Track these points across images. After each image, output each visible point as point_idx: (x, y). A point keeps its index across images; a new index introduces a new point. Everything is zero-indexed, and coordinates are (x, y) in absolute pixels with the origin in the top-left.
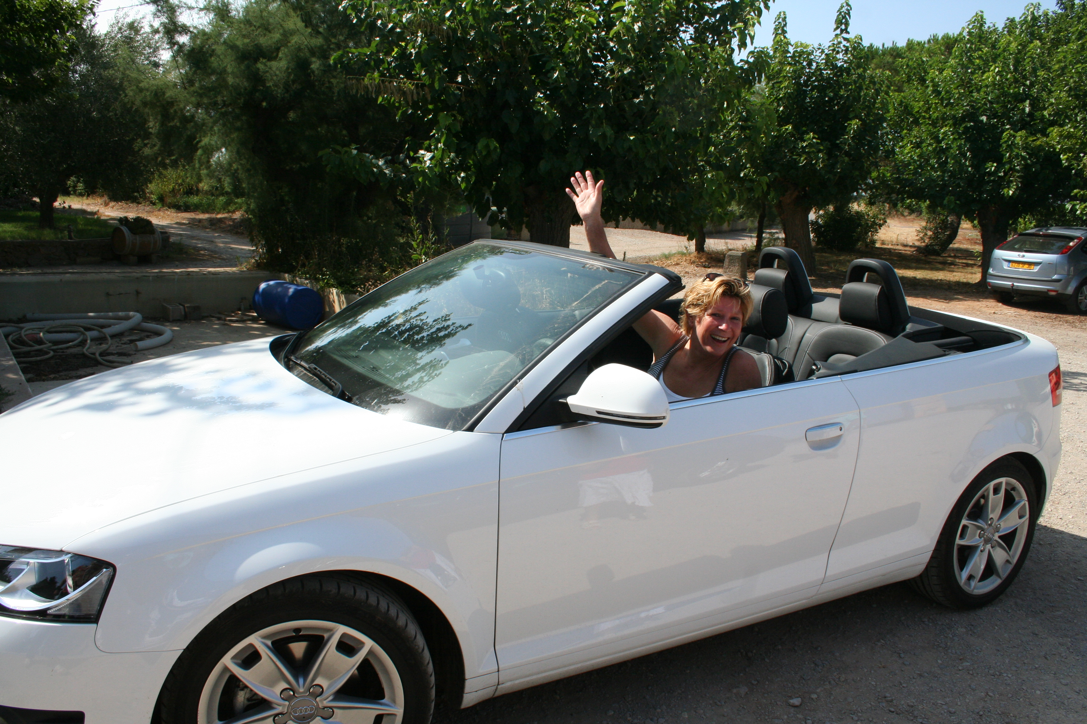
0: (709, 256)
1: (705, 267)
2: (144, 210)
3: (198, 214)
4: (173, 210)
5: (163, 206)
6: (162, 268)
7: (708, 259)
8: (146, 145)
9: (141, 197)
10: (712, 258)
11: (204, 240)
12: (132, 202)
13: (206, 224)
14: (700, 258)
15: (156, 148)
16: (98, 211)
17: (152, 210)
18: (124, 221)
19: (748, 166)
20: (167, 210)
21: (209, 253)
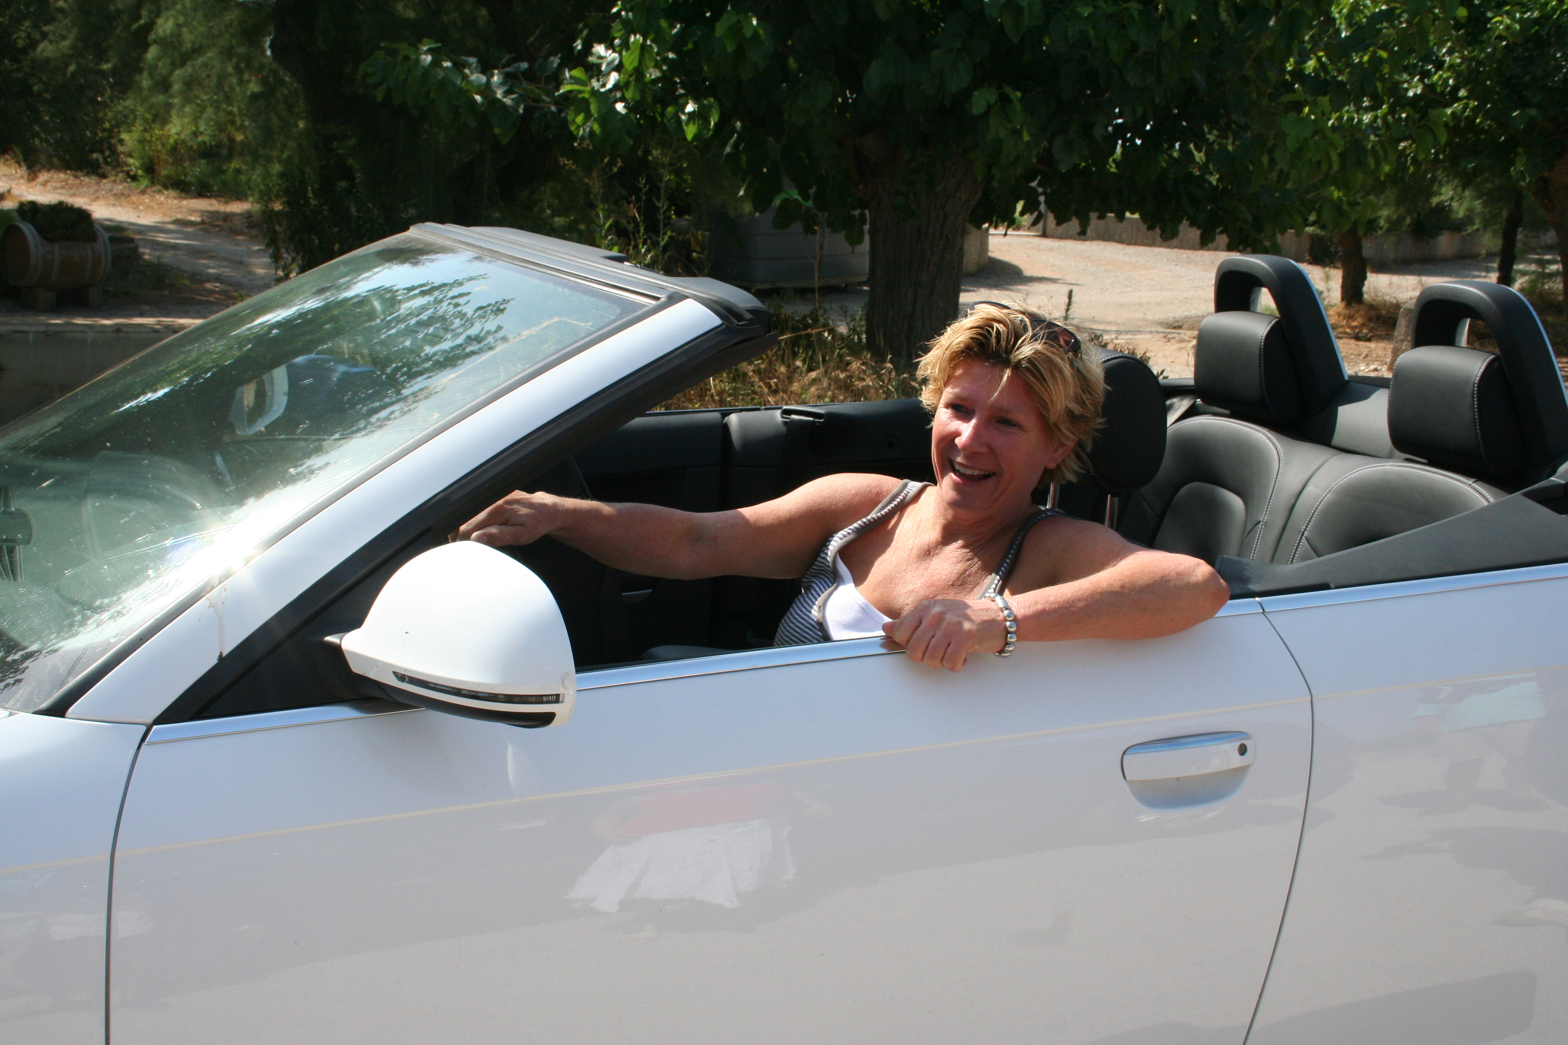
0: (1373, 313)
1: (1357, 338)
2: (111, 190)
3: (227, 203)
4: (172, 193)
5: (153, 183)
6: (74, 318)
7: (1370, 320)
8: (45, 36)
9: (107, 164)
10: (1379, 317)
11: (224, 259)
12: (87, 175)
13: (238, 223)
14: (1350, 317)
15: (66, 43)
16: (9, 191)
17: (126, 192)
18: (30, 210)
19: (1462, 93)
20: (159, 192)
21: (223, 287)
